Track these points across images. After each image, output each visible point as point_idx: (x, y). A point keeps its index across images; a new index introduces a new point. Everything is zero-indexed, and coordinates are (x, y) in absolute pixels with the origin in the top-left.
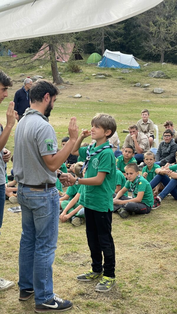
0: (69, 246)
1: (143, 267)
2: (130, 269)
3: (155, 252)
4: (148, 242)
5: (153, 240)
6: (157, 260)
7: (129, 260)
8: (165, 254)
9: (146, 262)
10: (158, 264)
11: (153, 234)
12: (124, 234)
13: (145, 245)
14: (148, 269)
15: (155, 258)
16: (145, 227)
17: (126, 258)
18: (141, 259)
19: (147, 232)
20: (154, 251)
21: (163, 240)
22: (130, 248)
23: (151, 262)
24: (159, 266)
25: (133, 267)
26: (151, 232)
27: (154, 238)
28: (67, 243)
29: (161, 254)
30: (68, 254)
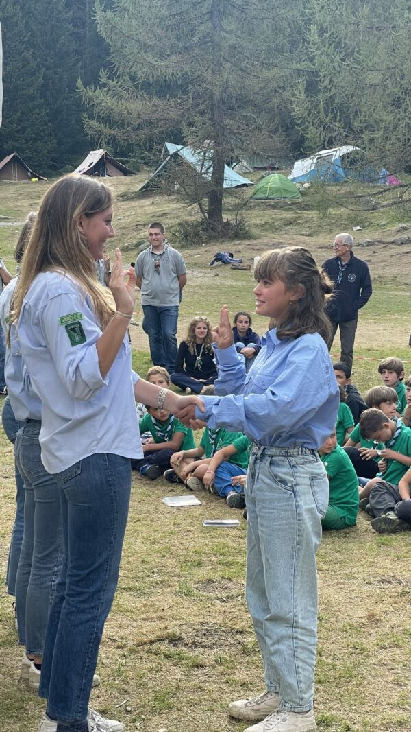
30: (210, 581)
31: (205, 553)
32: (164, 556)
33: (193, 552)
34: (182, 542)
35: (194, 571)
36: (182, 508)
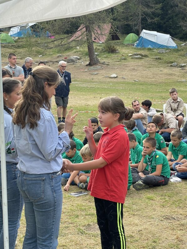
0: (91, 218)
1: (160, 238)
2: (148, 239)
3: (174, 224)
4: (168, 215)
5: (173, 214)
6: (175, 231)
7: (148, 231)
8: (183, 226)
9: (164, 233)
10: (175, 235)
11: (174, 208)
12: (146, 208)
13: (165, 218)
14: (165, 239)
15: (173, 229)
16: (166, 201)
17: (145, 229)
18: (159, 230)
19: (168, 205)
20: (172, 224)
21: (182, 213)
22: (150, 220)
23: (168, 233)
24: (175, 237)
25: (150, 238)
26: (172, 206)
27: (174, 212)
28: (90, 214)
29: (179, 226)
30: (89, 225)
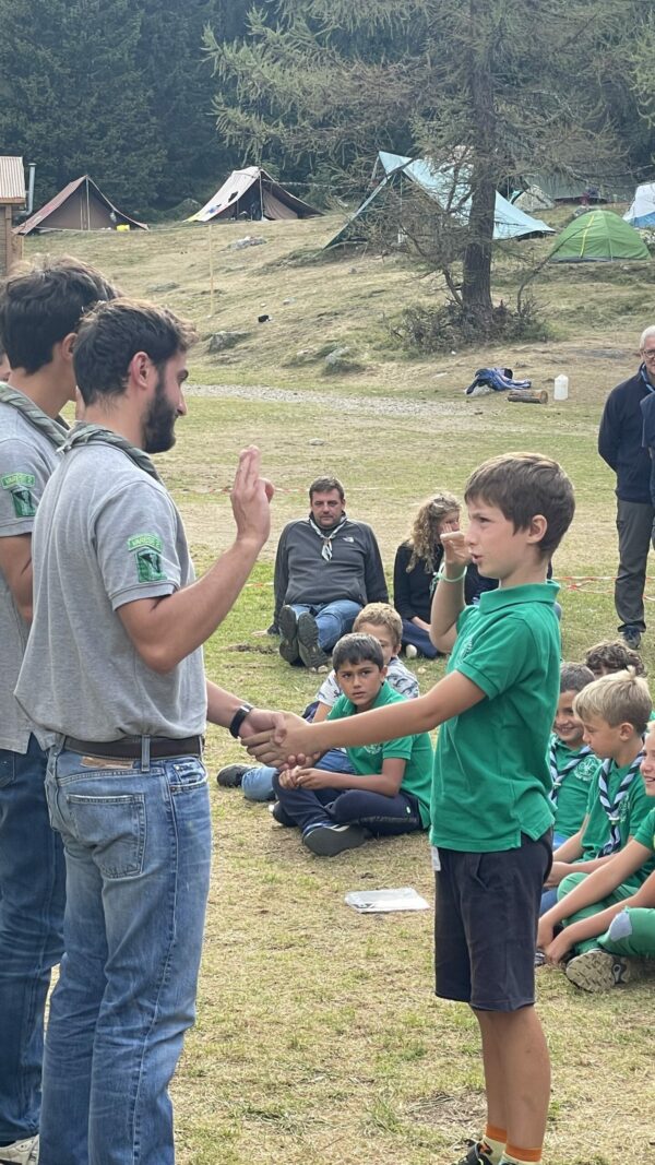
30: (442, 1096)
31: (432, 1026)
32: (340, 1033)
33: (405, 1023)
34: (383, 998)
35: (406, 1070)
36: (386, 917)
